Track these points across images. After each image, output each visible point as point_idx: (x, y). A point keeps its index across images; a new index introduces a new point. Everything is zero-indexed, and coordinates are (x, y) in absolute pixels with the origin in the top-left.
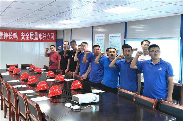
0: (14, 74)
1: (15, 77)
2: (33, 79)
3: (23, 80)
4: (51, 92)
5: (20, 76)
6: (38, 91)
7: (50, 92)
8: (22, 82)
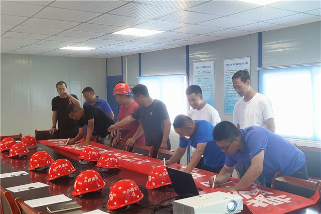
0: (12, 158)
1: (14, 164)
2: (63, 165)
3: (35, 171)
4: (114, 197)
5: (27, 162)
6: (78, 196)
7: (112, 196)
8: (33, 176)
